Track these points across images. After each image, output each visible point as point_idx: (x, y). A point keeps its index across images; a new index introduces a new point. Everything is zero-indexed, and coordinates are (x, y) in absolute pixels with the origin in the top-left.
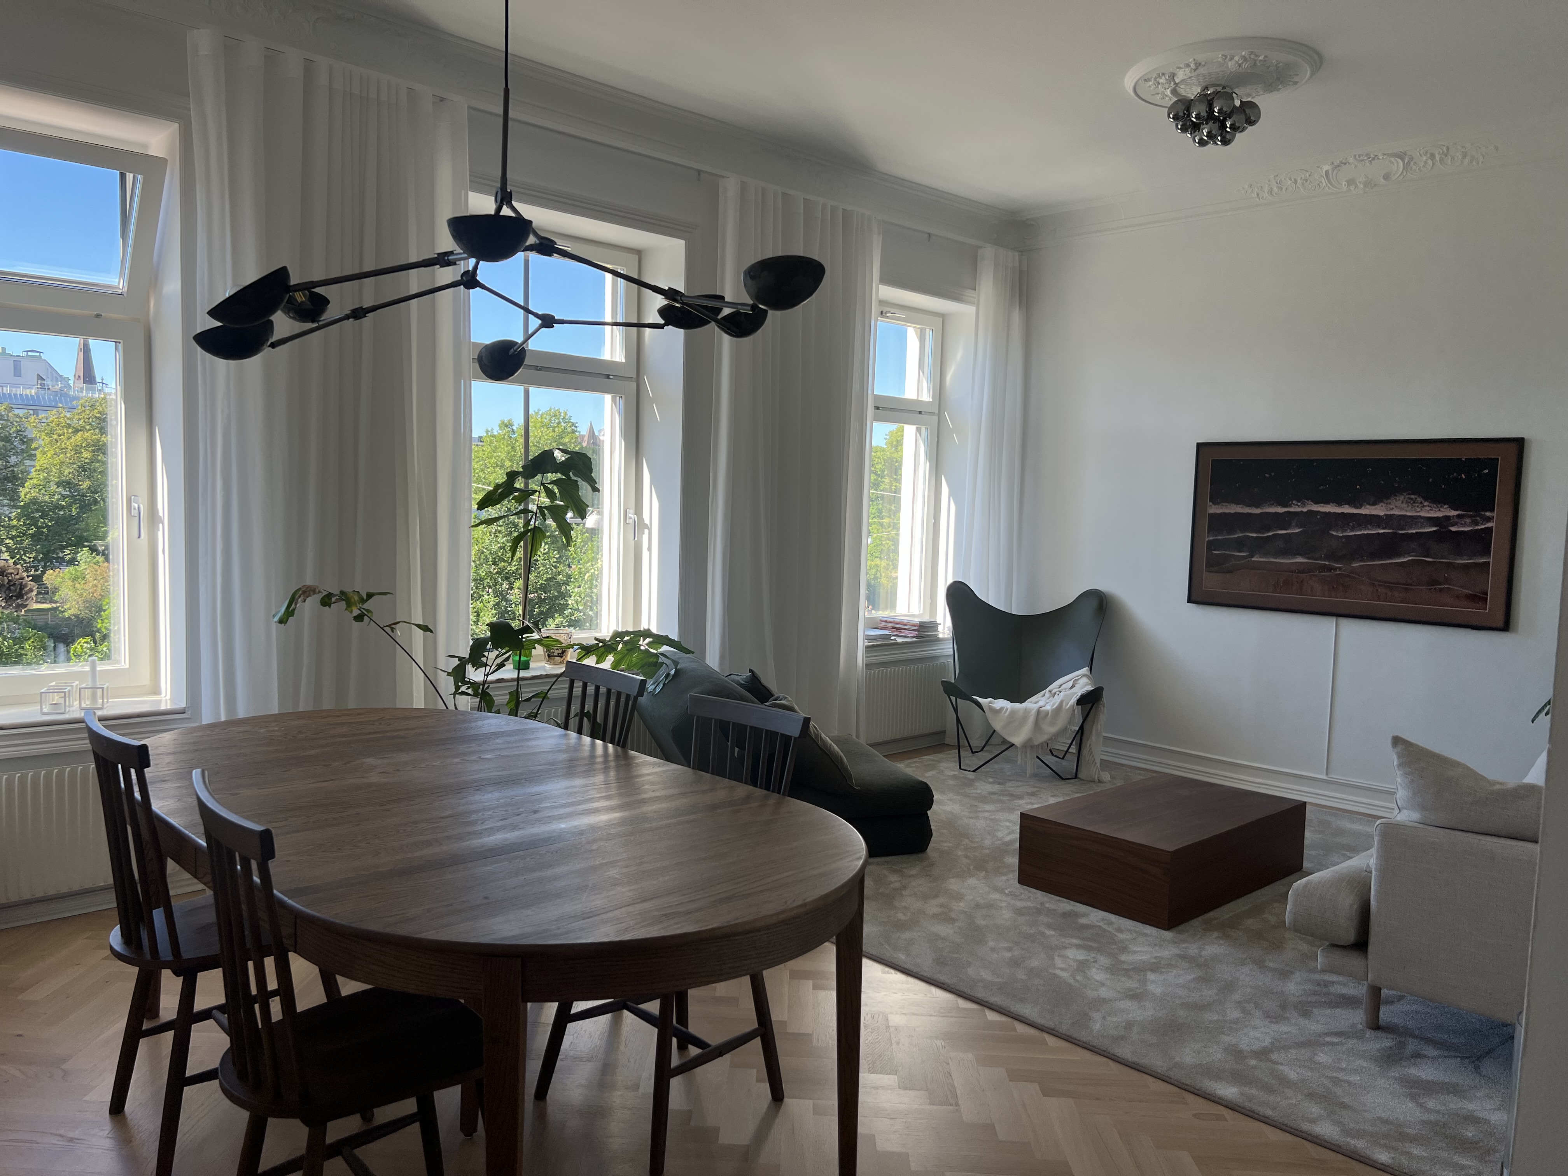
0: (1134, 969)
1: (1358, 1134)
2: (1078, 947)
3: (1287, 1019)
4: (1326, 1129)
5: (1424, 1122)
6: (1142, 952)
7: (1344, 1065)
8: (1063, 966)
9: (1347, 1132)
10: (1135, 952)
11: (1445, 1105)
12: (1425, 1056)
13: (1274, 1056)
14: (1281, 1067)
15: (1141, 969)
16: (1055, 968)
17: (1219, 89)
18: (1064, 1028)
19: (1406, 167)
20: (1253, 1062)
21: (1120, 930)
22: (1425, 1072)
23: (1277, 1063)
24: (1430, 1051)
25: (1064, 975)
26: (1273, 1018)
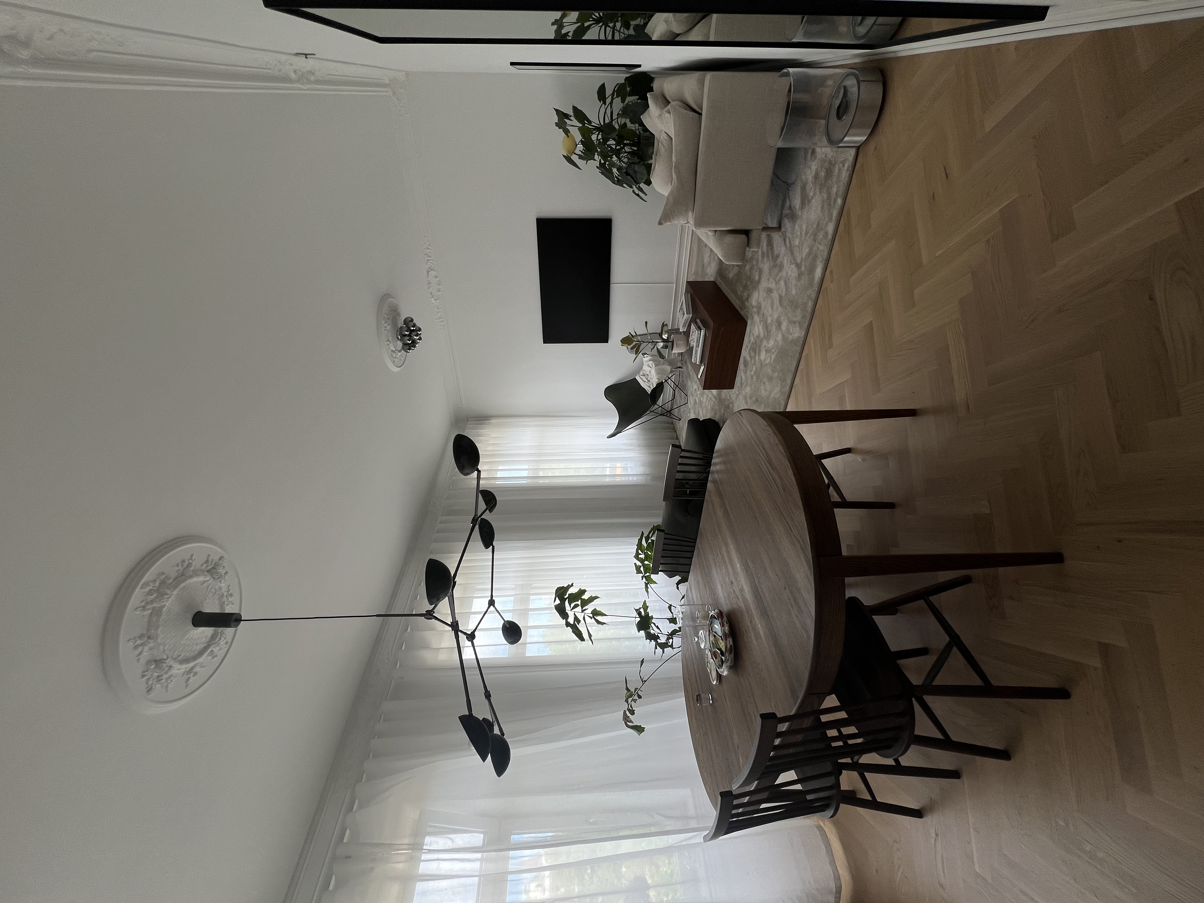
0: (767, 330)
1: (830, 215)
2: (759, 356)
3: (781, 262)
4: (830, 228)
5: (820, 192)
6: (758, 329)
7: (798, 233)
8: (769, 359)
9: (830, 220)
10: (759, 332)
11: (811, 189)
12: (790, 205)
13: (799, 261)
14: (804, 257)
15: (766, 327)
16: (771, 362)
18: (799, 349)
19: (432, 270)
20: (803, 268)
21: (749, 342)
22: (797, 202)
23: (802, 258)
24: (788, 204)
25: (773, 357)
26: (781, 267)
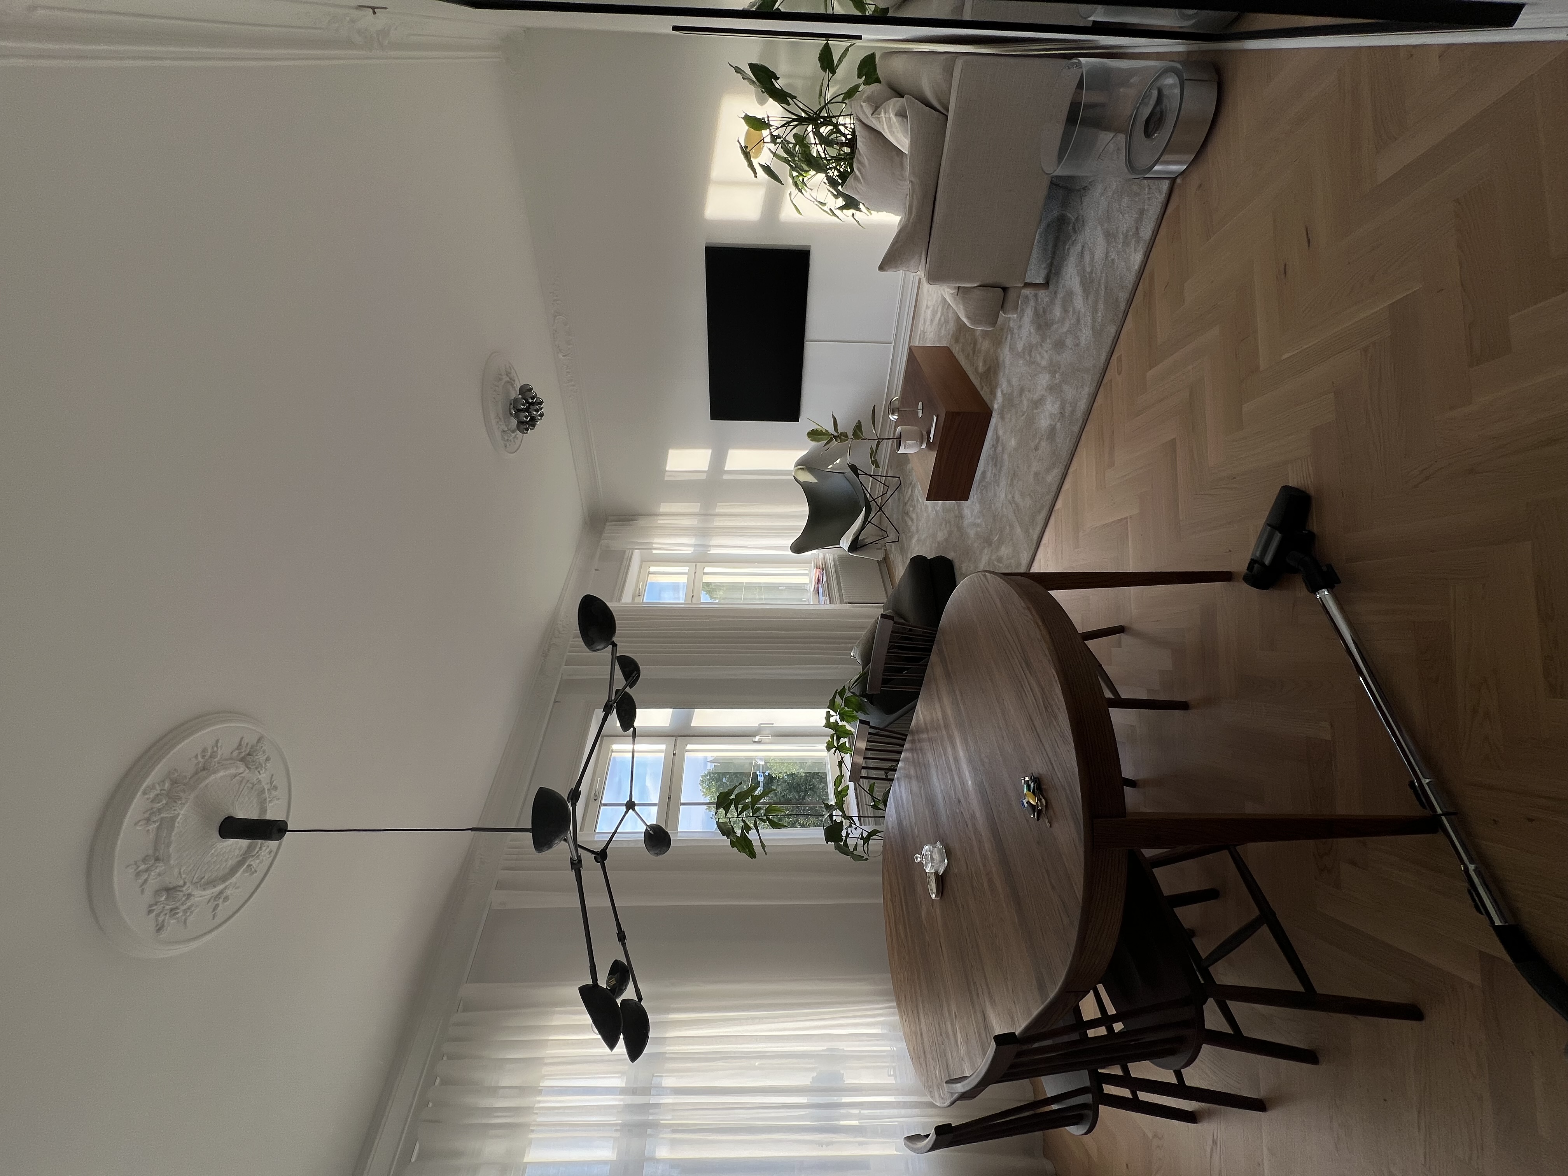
17: (512, 406)
19: (559, 314)
